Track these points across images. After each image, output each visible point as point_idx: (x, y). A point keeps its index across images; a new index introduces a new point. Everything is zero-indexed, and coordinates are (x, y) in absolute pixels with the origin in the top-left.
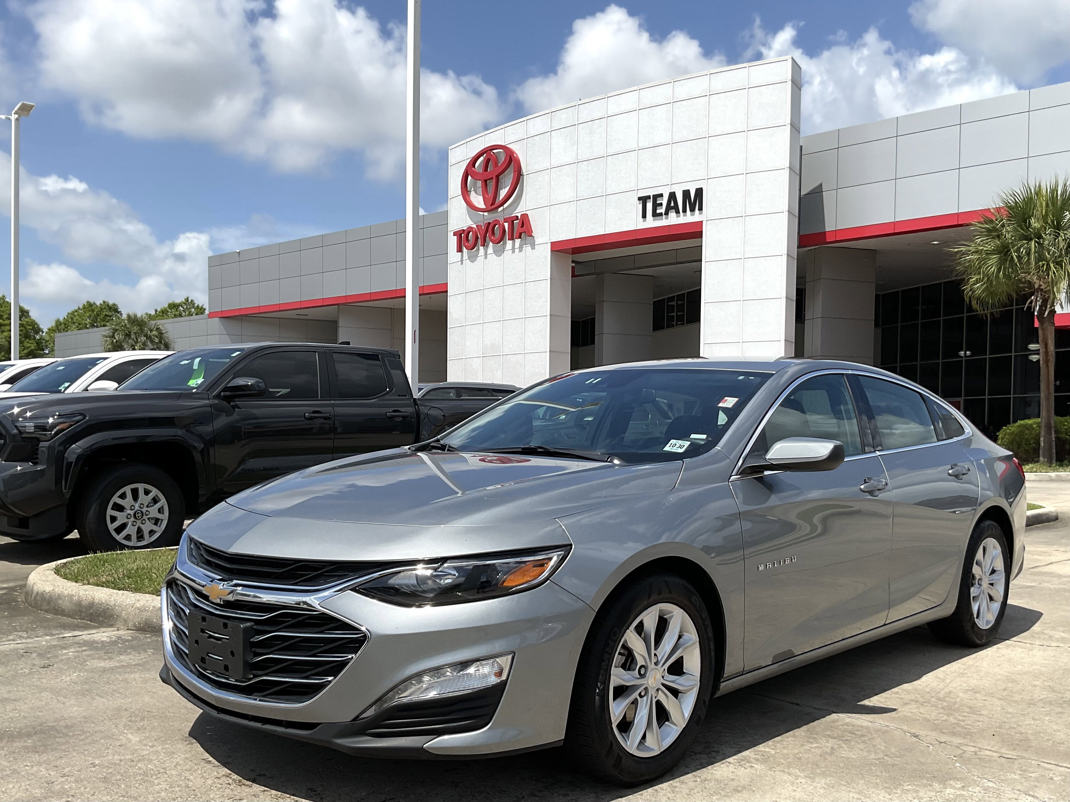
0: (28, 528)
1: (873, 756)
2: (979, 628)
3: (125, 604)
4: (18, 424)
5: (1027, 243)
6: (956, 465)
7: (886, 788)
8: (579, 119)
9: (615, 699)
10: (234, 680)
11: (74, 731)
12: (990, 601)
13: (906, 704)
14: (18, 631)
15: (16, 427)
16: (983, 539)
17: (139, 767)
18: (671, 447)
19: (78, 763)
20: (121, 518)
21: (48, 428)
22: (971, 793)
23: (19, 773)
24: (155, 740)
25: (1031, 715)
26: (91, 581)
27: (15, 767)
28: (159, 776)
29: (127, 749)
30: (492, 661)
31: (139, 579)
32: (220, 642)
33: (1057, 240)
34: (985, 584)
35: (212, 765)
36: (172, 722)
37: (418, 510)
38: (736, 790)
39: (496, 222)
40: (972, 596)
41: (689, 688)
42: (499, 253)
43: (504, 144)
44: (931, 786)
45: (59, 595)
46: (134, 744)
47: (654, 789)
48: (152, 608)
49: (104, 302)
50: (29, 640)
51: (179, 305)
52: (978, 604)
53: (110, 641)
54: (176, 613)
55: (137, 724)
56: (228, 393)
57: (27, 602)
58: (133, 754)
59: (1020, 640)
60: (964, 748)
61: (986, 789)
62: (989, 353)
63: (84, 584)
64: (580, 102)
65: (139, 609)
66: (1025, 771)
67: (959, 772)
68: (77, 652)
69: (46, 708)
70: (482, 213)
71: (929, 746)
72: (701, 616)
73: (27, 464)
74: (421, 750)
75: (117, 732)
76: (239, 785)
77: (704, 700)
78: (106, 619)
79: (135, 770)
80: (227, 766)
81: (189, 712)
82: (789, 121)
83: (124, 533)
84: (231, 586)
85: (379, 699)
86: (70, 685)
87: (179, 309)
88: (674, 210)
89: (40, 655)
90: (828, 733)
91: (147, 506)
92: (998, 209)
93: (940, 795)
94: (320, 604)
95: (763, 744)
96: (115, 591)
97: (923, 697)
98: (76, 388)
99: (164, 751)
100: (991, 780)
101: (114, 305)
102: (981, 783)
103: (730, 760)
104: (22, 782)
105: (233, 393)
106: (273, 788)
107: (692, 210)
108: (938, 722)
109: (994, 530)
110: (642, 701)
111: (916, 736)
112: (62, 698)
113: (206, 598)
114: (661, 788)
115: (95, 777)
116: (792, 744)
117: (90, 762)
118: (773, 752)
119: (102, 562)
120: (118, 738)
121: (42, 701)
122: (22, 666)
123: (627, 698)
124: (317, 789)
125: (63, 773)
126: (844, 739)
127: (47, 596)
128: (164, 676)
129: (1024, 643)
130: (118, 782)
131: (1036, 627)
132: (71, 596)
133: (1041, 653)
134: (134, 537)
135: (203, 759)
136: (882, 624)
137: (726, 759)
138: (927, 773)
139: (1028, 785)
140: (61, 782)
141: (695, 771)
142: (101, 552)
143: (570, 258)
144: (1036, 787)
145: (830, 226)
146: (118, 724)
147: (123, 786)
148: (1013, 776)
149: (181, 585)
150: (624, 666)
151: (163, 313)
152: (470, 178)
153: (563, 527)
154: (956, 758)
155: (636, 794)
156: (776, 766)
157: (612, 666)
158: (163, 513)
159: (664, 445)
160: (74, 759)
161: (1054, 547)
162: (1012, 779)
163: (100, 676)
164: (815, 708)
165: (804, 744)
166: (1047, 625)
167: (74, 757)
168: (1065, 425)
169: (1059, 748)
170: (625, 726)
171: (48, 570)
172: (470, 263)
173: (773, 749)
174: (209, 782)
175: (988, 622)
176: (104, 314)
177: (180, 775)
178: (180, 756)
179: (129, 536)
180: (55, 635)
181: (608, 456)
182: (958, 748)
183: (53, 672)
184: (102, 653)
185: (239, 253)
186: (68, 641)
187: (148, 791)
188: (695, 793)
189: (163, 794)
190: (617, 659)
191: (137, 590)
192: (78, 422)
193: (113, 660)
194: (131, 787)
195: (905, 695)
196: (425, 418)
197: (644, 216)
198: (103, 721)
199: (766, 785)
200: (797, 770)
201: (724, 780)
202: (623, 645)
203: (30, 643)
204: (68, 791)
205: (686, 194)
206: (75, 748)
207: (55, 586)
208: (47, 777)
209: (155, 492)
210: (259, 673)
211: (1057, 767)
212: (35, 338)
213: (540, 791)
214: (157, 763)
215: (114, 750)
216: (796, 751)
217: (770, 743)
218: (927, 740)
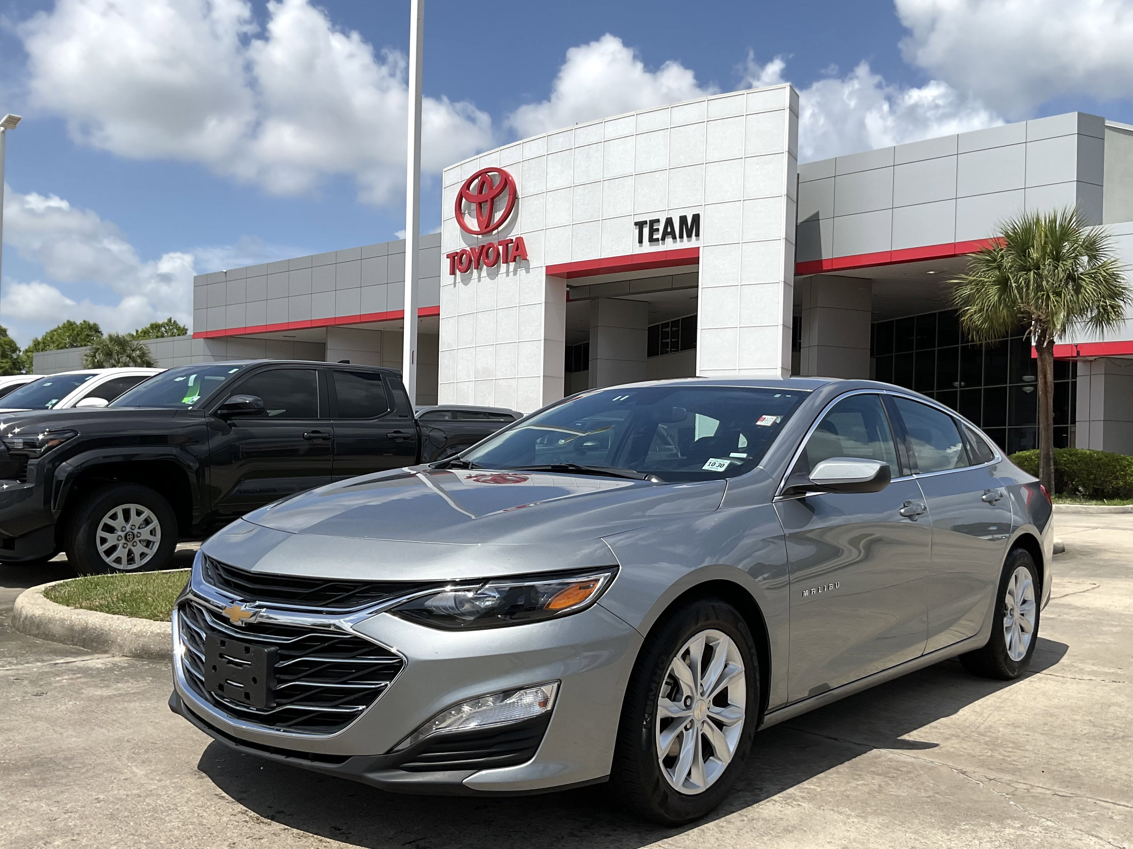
0: (13, 549)
1: (923, 794)
2: (1011, 659)
3: (120, 629)
4: (5, 440)
5: (1026, 274)
6: (989, 491)
7: (943, 827)
8: (576, 143)
9: (661, 732)
10: (255, 709)
11: (74, 764)
12: (1022, 632)
13: (947, 739)
14: (7, 657)
15: (4, 442)
16: (1015, 567)
17: (147, 803)
18: (710, 466)
19: (80, 798)
20: (112, 539)
21: (38, 444)
22: (1032, 833)
23: (18, 809)
24: (162, 773)
25: (1077, 751)
26: (83, 604)
27: (13, 802)
28: (170, 812)
29: (132, 783)
30: (534, 690)
31: (134, 603)
32: (241, 668)
33: (1056, 271)
34: (1017, 614)
35: (226, 801)
36: (179, 754)
37: (454, 528)
38: (787, 830)
39: (491, 245)
40: (1005, 626)
41: (734, 720)
42: (492, 276)
43: (499, 167)
44: (989, 825)
45: (50, 619)
46: (141, 778)
47: (700, 829)
48: (149, 633)
49: (85, 321)
50: (19, 667)
51: (163, 325)
52: (1010, 635)
53: (105, 669)
54: (189, 637)
55: (142, 756)
56: (225, 411)
57: (14, 626)
58: (140, 789)
59: (1050, 673)
60: (1016, 785)
61: (1046, 829)
62: (984, 383)
63: (76, 608)
64: (579, 126)
65: (135, 635)
66: (1082, 809)
67: (1016, 810)
68: (71, 679)
69: (43, 738)
70: (476, 236)
71: (978, 783)
72: (747, 645)
73: (14, 482)
74: (460, 786)
75: (120, 764)
76: (258, 823)
77: (750, 734)
78: (100, 644)
79: (143, 806)
80: (242, 802)
81: (196, 744)
82: (786, 148)
83: (114, 556)
84: (252, 607)
85: (415, 730)
86: (66, 714)
87: (160, 330)
88: (670, 236)
89: (31, 682)
90: (873, 769)
91: (139, 528)
92: (997, 240)
93: (1000, 835)
94: (353, 627)
95: (807, 781)
96: (110, 615)
97: (963, 732)
98: (64, 404)
99: (174, 785)
100: (1049, 819)
101: (95, 324)
102: (1040, 822)
103: (775, 797)
104: (22, 818)
105: (230, 411)
106: (294, 826)
107: (689, 236)
108: (984, 757)
109: (1026, 559)
110: (688, 735)
111: (964, 773)
112: (58, 728)
113: (225, 620)
114: (707, 828)
115: (101, 814)
116: (837, 781)
117: (94, 798)
118: (819, 790)
119: (94, 585)
120: (123, 772)
121: (37, 731)
122: (13, 694)
123: (674, 731)
124: (341, 828)
125: (66, 809)
126: (890, 775)
127: (37, 621)
128: (174, 705)
129: (1055, 676)
130: (126, 819)
131: (1065, 660)
132: (63, 620)
133: (1075, 686)
134: (124, 560)
135: (216, 795)
136: (919, 655)
137: (771, 796)
138: (982, 811)
139: (1089, 825)
140: (65, 819)
141: (740, 810)
142: (92, 575)
143: (565, 282)
144: (1098, 826)
145: (826, 255)
146: (120, 756)
147: (132, 823)
148: (1071, 815)
149: (196, 607)
150: (669, 696)
151: (145, 333)
152: (464, 200)
153: (609, 546)
154: (1009, 796)
155: (681, 834)
156: (824, 804)
157: (659, 696)
158: (155, 536)
159: (703, 464)
160: (76, 793)
161: (1067, 578)
162: (1071, 818)
163: (98, 705)
164: (855, 743)
165: (850, 781)
166: (1076, 658)
167: (77, 791)
168: (1064, 457)
169: (1113, 786)
170: (671, 761)
171: (37, 592)
172: (463, 286)
173: (817, 786)
174: (225, 819)
175: (1020, 654)
176: (85, 334)
177: (193, 812)
178: (191, 791)
179: (119, 559)
180: (46, 661)
181: (646, 474)
182: (1009, 785)
183: (47, 701)
184: (97, 680)
185: (226, 273)
186: (61, 667)
187: (159, 829)
188: (744, 834)
189: (176, 832)
190: (664, 688)
191: (132, 614)
192: (68, 439)
193: (111, 688)
194: (140, 824)
195: (944, 729)
196: (426, 440)
197: (641, 241)
198: (104, 753)
199: (818, 825)
200: (847, 809)
201: (773, 819)
202: (670, 674)
203: (21, 669)
204: (72, 829)
205: (683, 220)
206: (77, 782)
207: (45, 609)
208: (48, 813)
209: (147, 513)
210: (284, 701)
211: (1115, 805)
212: (12, 357)
213: (580, 831)
214: (166, 798)
215: (118, 784)
216: (843, 789)
217: (814, 779)
218: (975, 777)
